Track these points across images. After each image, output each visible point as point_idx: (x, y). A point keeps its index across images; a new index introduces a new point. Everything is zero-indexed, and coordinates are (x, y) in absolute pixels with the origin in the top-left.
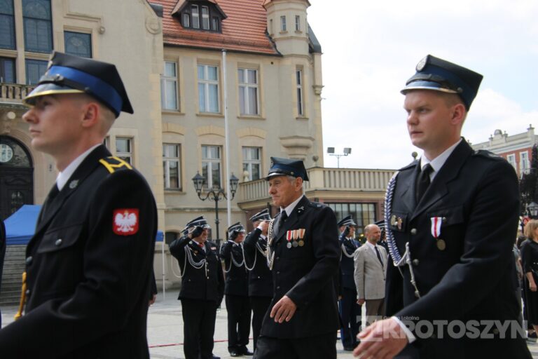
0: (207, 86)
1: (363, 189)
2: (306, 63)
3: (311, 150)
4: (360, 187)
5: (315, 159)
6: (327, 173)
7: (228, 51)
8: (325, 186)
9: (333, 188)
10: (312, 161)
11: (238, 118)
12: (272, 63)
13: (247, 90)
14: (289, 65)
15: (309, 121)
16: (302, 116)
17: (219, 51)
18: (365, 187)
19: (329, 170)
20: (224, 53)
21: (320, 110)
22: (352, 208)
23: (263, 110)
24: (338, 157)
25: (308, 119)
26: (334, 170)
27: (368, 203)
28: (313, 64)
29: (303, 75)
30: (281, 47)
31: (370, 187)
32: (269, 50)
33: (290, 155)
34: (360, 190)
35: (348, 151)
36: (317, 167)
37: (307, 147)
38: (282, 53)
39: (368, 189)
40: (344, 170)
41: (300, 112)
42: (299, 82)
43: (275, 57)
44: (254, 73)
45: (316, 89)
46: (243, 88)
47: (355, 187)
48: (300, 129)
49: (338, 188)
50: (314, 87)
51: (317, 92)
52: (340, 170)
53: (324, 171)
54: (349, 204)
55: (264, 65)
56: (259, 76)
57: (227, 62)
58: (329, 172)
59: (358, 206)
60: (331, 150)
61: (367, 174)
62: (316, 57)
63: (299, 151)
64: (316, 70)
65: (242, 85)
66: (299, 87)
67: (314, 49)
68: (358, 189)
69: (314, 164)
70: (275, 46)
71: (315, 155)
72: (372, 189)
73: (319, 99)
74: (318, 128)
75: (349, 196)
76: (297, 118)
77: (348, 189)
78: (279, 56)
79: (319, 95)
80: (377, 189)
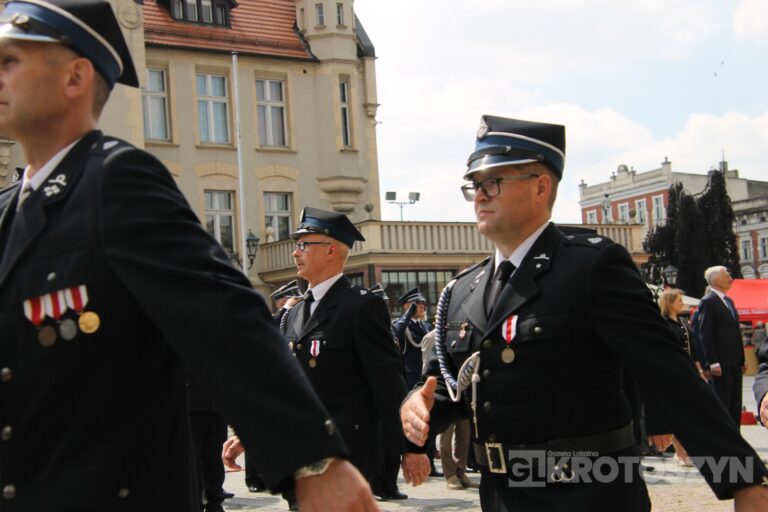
0: (211, 105)
1: (436, 250)
2: (353, 71)
3: (363, 197)
4: (433, 248)
5: (369, 209)
6: (385, 228)
7: (240, 55)
8: (383, 247)
9: (394, 250)
10: (365, 212)
11: (257, 150)
12: (305, 72)
13: (269, 110)
14: (329, 74)
15: (360, 154)
16: (349, 149)
17: (228, 54)
18: (440, 248)
19: (389, 224)
20: (235, 58)
21: (375, 139)
22: (422, 277)
23: (293, 138)
24: (401, 205)
25: (357, 152)
26: (396, 224)
27: (444, 271)
28: (363, 73)
29: (349, 88)
30: (318, 49)
31: (446, 248)
32: (299, 53)
33: (333, 203)
34: (432, 251)
35: (416, 197)
36: (371, 221)
37: (357, 192)
38: (319, 58)
39: (443, 251)
40: (410, 224)
41: (346, 143)
42: (344, 99)
43: (307, 64)
44: (279, 86)
45: (369, 108)
46: (263, 108)
47: (426, 248)
48: (347, 167)
49: (401, 250)
50: (366, 106)
51: (370, 113)
52: (404, 224)
53: (382, 226)
54: (417, 272)
55: (293, 75)
56: (287, 89)
57: (239, 70)
58: (389, 227)
59: (431, 275)
60: (391, 196)
61: (442, 229)
62: (368, 62)
63: (345, 198)
64: (368, 81)
65: (262, 103)
66: (345, 105)
67: (365, 52)
68: (430, 251)
69: (367, 216)
70: (309, 47)
71: (368, 203)
72: (450, 251)
73: (372, 122)
74: (372, 164)
75: (417, 261)
76: (342, 151)
77: (415, 251)
78: (315, 61)
79: (373, 117)
80: (457, 250)
